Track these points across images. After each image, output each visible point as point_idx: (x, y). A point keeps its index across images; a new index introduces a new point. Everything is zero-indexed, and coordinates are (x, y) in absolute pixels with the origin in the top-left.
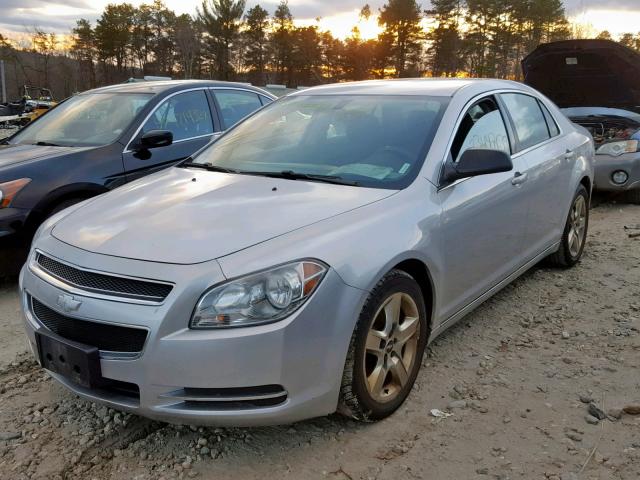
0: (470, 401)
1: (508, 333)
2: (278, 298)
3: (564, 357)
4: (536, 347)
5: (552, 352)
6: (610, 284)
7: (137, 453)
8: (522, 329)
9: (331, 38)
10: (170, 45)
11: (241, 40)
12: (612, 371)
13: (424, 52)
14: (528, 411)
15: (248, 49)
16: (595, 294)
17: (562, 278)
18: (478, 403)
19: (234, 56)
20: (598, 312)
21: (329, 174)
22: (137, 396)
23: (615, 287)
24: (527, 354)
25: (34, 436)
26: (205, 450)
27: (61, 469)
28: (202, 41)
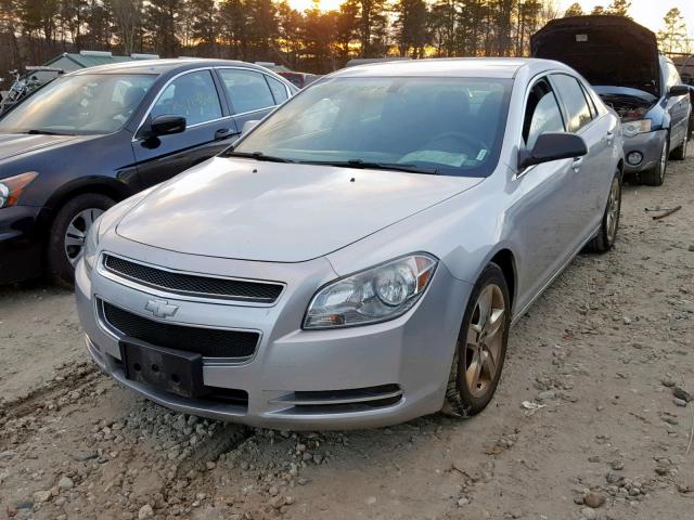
0: (558, 392)
1: (570, 321)
2: (388, 295)
3: (633, 342)
4: (602, 333)
5: (620, 339)
6: (652, 267)
7: (236, 464)
8: (580, 317)
9: (288, 9)
10: (106, 15)
11: (187, 10)
12: (685, 354)
13: (389, 25)
14: (617, 397)
15: (196, 19)
16: (640, 279)
17: (602, 262)
18: (566, 393)
19: (180, 28)
20: (650, 296)
21: (399, 163)
22: (245, 404)
23: (657, 270)
24: (596, 341)
25: (113, 454)
26: (307, 456)
27: (160, 486)
28: (143, 11)
